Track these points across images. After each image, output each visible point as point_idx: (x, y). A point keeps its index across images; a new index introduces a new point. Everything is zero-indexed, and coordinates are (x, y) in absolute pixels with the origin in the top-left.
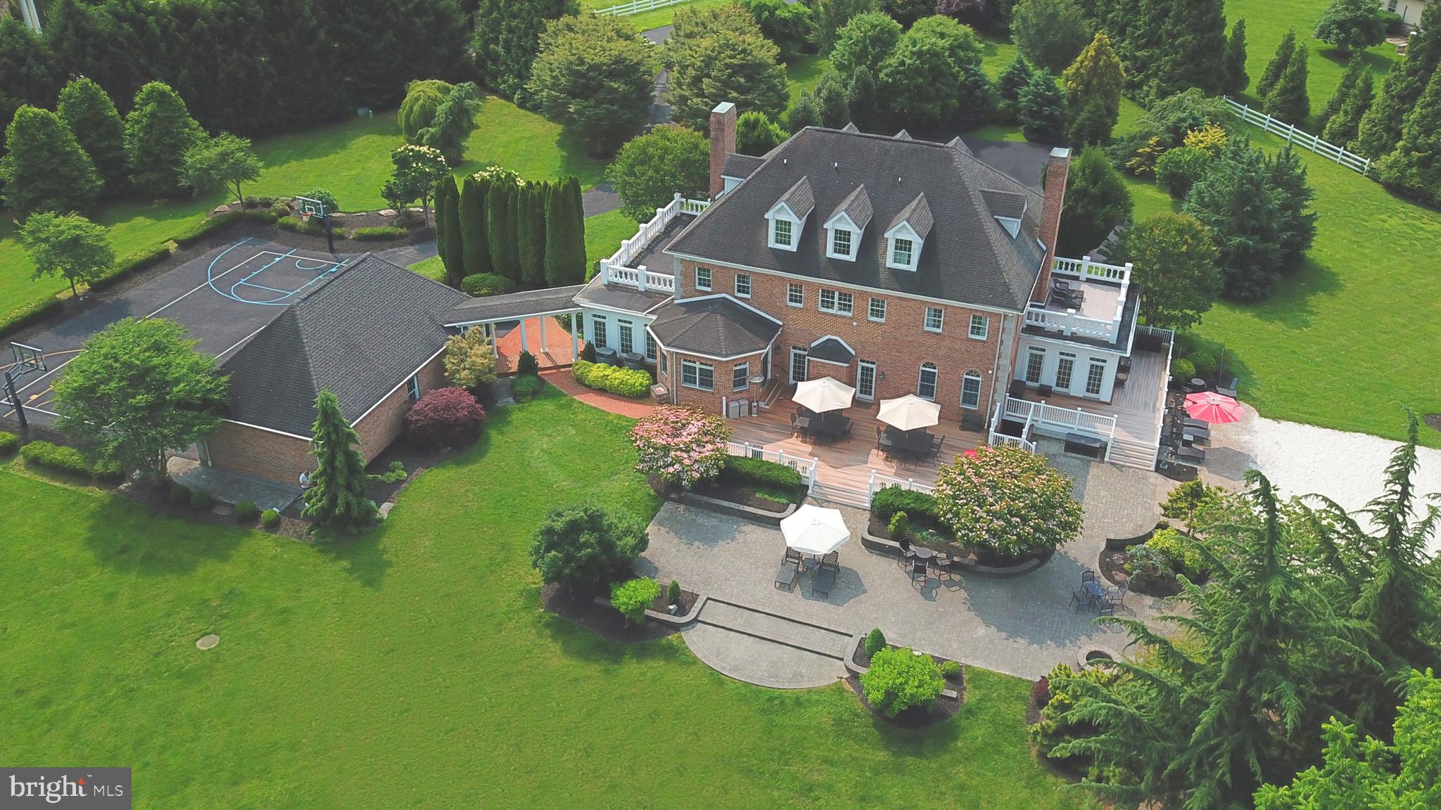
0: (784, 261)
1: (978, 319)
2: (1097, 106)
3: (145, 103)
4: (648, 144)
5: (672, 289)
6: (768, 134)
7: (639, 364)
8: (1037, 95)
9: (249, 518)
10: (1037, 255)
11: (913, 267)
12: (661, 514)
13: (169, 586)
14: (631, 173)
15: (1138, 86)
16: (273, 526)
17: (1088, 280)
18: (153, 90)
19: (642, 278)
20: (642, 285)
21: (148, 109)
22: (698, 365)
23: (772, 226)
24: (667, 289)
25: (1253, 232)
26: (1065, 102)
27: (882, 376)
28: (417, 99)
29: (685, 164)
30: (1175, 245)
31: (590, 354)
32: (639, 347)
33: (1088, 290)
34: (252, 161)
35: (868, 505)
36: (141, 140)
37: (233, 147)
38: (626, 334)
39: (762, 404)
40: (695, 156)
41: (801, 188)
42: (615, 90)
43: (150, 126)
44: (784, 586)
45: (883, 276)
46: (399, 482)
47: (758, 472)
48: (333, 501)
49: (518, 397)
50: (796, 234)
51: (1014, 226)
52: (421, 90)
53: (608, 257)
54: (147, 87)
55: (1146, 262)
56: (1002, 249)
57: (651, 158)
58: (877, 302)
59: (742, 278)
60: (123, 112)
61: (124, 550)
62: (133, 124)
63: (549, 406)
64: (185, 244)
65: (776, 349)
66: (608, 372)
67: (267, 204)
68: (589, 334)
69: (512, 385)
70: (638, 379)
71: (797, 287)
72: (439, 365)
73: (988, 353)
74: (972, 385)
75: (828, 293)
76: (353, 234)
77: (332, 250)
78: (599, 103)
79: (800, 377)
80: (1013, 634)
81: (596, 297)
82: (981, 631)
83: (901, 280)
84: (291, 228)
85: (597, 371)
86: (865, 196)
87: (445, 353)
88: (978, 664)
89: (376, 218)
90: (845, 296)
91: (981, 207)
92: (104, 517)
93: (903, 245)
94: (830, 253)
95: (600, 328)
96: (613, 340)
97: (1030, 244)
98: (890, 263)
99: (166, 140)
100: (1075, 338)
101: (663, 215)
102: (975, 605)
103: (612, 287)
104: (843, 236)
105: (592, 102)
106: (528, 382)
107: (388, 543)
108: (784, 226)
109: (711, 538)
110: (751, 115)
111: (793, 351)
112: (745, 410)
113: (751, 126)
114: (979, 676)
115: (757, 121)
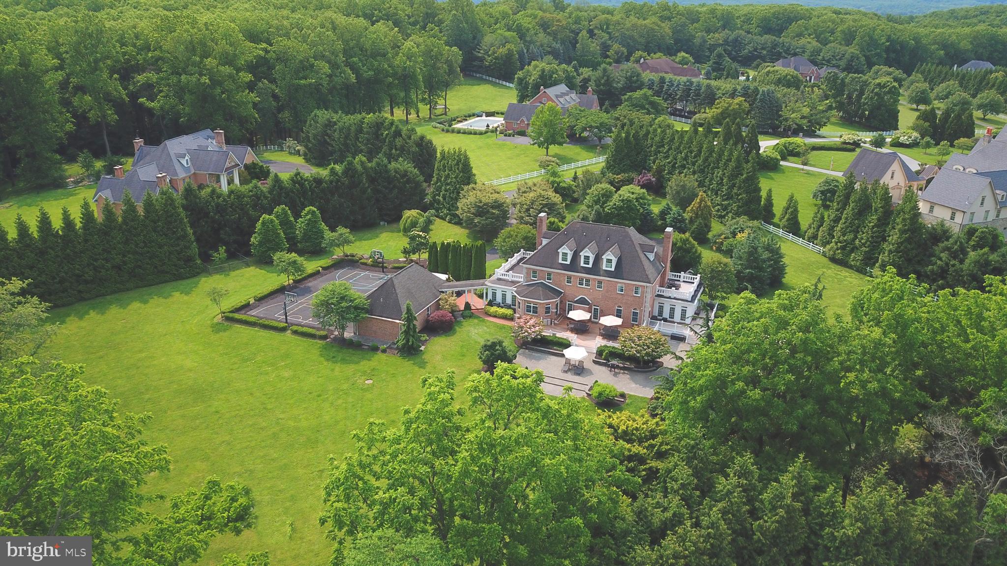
0: (565, 267)
1: (637, 288)
2: (700, 223)
3: (306, 215)
4: (511, 231)
5: (522, 280)
6: (558, 227)
7: (509, 307)
8: (674, 218)
9: (375, 349)
10: (661, 268)
11: (613, 269)
12: (520, 352)
13: (352, 367)
14: (504, 241)
15: (724, 217)
16: (384, 351)
17: (684, 281)
18: (310, 210)
19: (511, 276)
20: (510, 279)
21: (308, 217)
22: (532, 305)
23: (561, 255)
24: (520, 280)
25: (755, 268)
26: (687, 221)
27: (602, 311)
28: (409, 217)
29: (525, 238)
30: (717, 267)
31: (491, 304)
32: (509, 301)
33: (682, 284)
34: (351, 237)
35: (595, 352)
36: (304, 229)
37: (344, 231)
38: (504, 296)
39: (556, 322)
40: (530, 235)
41: (572, 242)
42: (494, 214)
43: (308, 224)
44: (566, 372)
45: (602, 273)
46: (426, 340)
47: (555, 340)
48: (408, 341)
49: (464, 317)
50: (569, 258)
51: (652, 257)
52: (410, 214)
53: (498, 268)
54: (307, 209)
55: (705, 274)
56: (646, 264)
57: (512, 236)
58: (600, 282)
59: (549, 274)
60: (296, 219)
61: (334, 357)
62: (301, 224)
63: (476, 321)
64: (324, 269)
65: (561, 302)
66: (498, 309)
67: (353, 256)
68: (490, 297)
69: (462, 314)
70: (509, 312)
71: (569, 278)
72: (438, 302)
73: (640, 302)
74: (635, 314)
75: (581, 279)
76: (391, 266)
77: (383, 272)
78: (487, 219)
79: (570, 309)
80: (645, 386)
81: (493, 282)
82: (634, 385)
83: (609, 274)
84: (365, 264)
85: (493, 309)
86: (595, 245)
87: (440, 299)
88: (632, 393)
89: (398, 261)
90: (588, 280)
91: (638, 249)
92: (325, 348)
93: (609, 261)
94: (582, 264)
95: (494, 294)
96: (499, 299)
97: (658, 264)
98: (604, 268)
99: (314, 230)
100: (675, 299)
101: (517, 256)
102: (632, 379)
103: (499, 279)
104: (587, 258)
105: (484, 218)
106: (467, 313)
107: (426, 357)
108: (565, 254)
109: (539, 359)
110: (552, 219)
111: (568, 303)
112: (549, 322)
113: (552, 223)
114: (631, 396)
115: (554, 222)
